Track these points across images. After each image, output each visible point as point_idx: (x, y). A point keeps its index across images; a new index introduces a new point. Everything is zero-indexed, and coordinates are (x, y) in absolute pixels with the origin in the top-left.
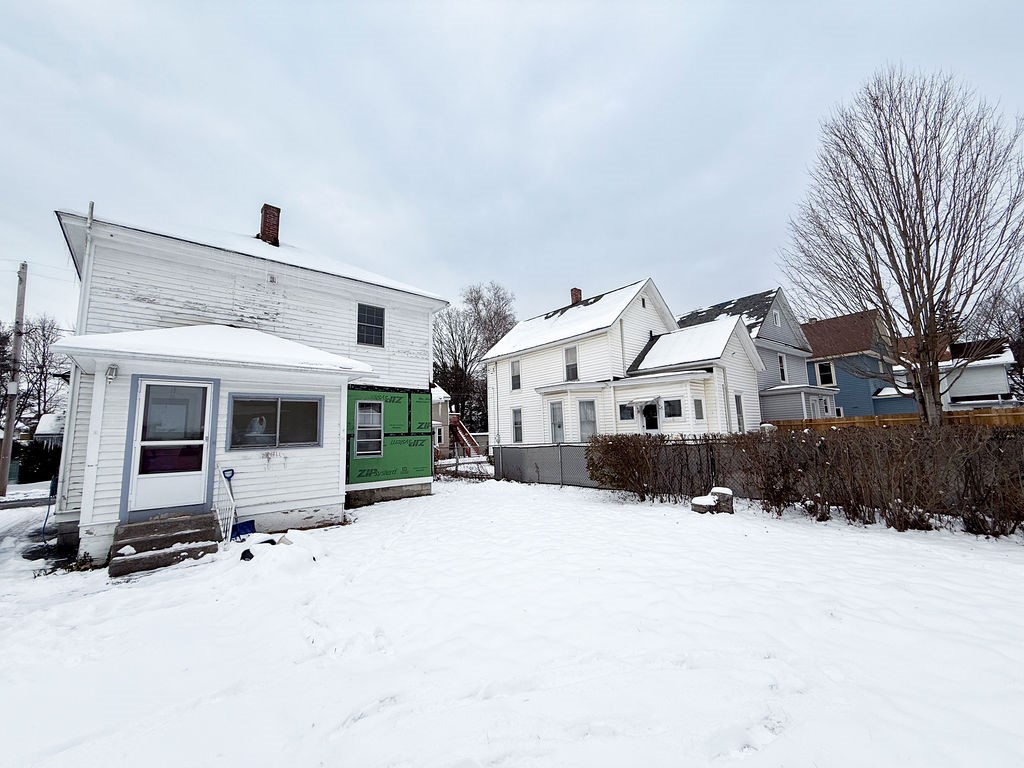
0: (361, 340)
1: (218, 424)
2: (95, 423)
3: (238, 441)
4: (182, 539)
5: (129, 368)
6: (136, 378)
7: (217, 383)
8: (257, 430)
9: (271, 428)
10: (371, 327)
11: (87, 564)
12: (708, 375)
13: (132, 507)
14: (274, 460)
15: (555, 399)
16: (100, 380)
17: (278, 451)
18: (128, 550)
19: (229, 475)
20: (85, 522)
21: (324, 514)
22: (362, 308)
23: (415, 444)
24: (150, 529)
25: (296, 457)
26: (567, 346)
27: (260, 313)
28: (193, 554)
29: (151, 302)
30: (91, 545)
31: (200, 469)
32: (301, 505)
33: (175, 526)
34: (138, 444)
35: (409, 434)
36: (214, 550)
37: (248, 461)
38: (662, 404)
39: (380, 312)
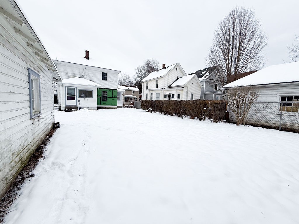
0: (103, 79)
1: (77, 94)
2: (61, 93)
3: (80, 97)
4: (73, 109)
5: (64, 85)
6: (65, 86)
7: (76, 87)
8: (83, 95)
9: (85, 95)
10: (105, 77)
11: (62, 111)
12: (183, 89)
13: (67, 104)
14: (86, 100)
15: (151, 92)
16: (61, 86)
17: (86, 98)
18: (67, 109)
19: (79, 101)
20: (61, 106)
21: (94, 109)
22: (103, 73)
23: (114, 99)
24: (69, 107)
25: (89, 99)
26: (156, 80)
27: (84, 75)
28: (74, 111)
29: (67, 73)
30: (63, 108)
31: (75, 100)
32: (90, 107)
33: (72, 107)
34: (67, 96)
35: (113, 97)
36: (77, 111)
37: (82, 99)
38: (171, 95)
39: (107, 74)
